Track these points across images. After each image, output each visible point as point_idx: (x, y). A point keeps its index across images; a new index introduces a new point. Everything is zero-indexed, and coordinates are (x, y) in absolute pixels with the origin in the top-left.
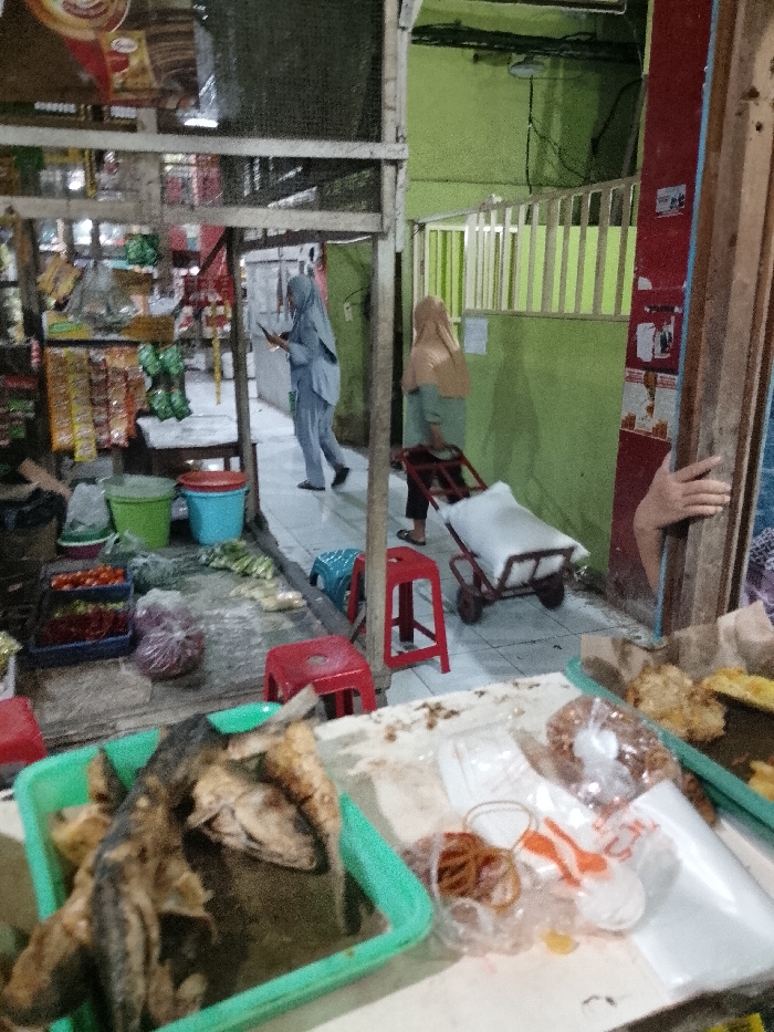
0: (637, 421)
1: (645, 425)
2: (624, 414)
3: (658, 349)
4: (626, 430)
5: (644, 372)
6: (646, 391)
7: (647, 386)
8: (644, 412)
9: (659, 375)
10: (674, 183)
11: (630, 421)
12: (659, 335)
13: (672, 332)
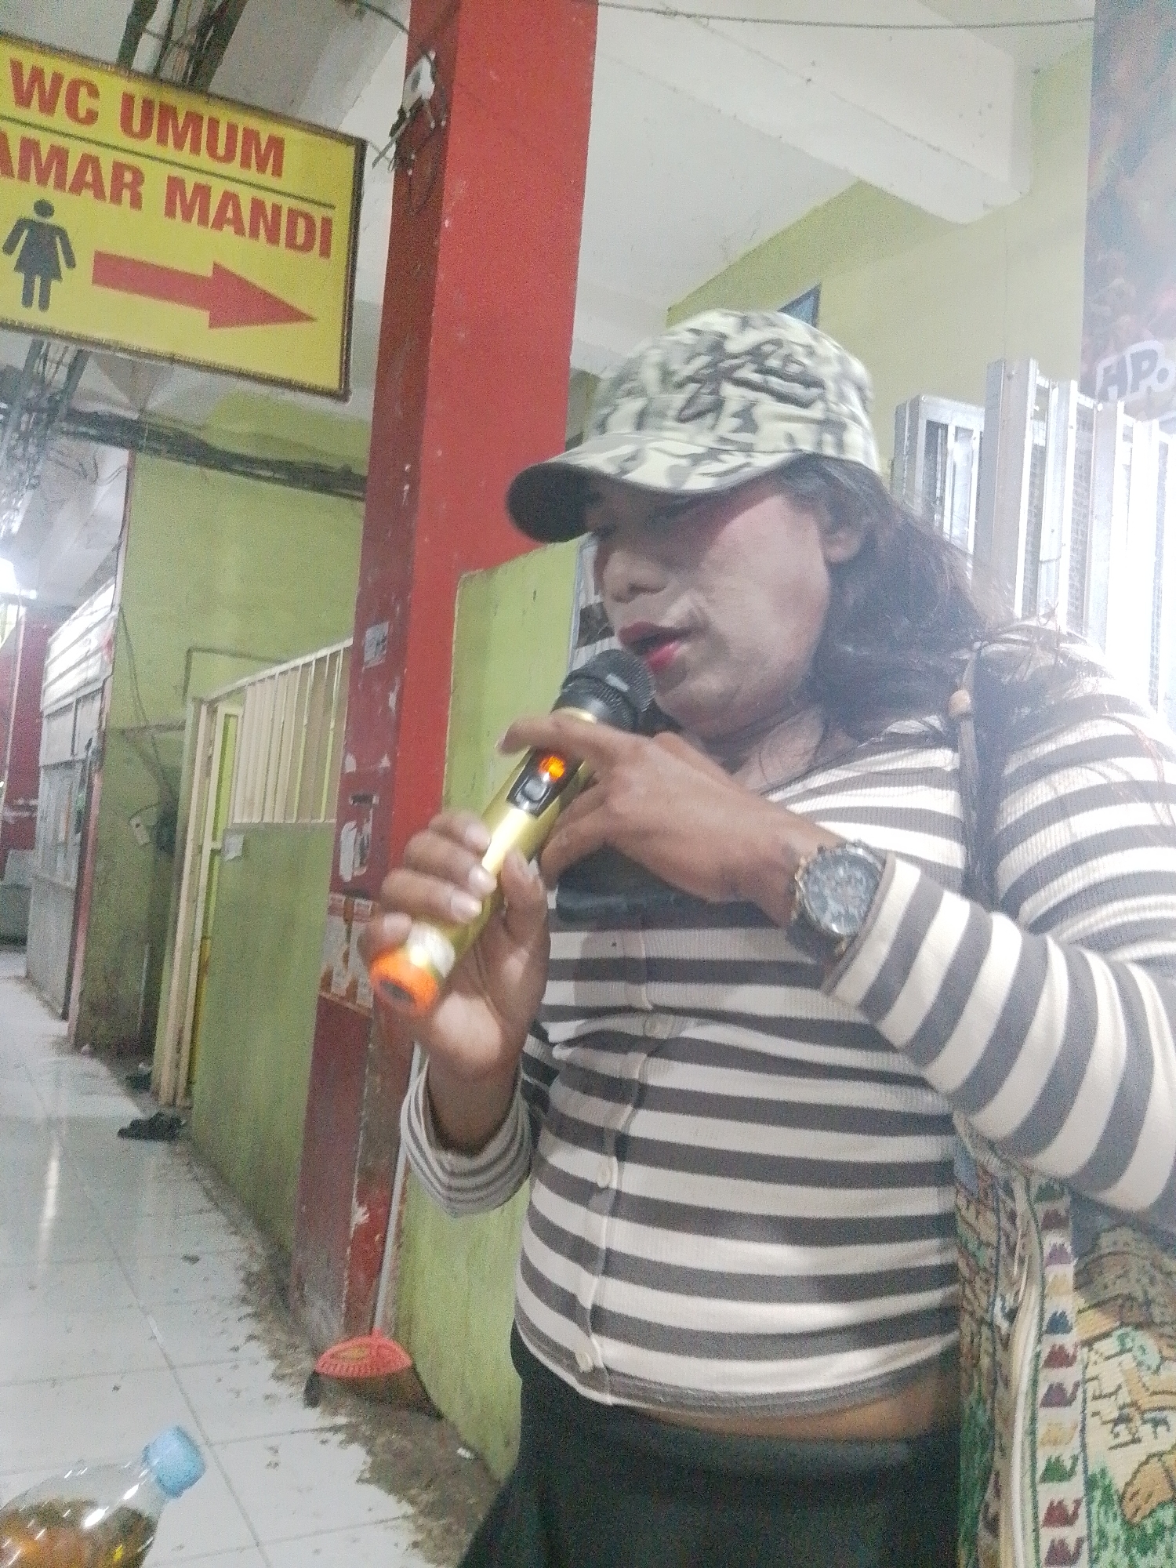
0: (335, 979)
1: (340, 986)
2: (324, 968)
3: (357, 864)
4: (324, 994)
5: (344, 898)
6: (345, 927)
7: (346, 920)
8: (340, 963)
9: (358, 901)
10: (379, 621)
11: (327, 982)
12: (360, 838)
13: (370, 837)
